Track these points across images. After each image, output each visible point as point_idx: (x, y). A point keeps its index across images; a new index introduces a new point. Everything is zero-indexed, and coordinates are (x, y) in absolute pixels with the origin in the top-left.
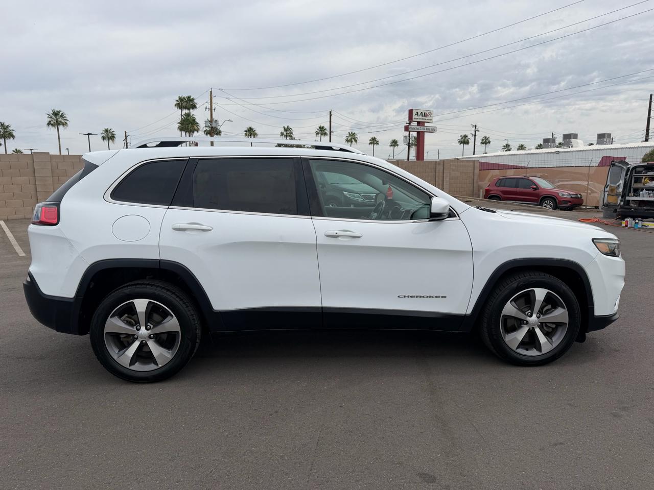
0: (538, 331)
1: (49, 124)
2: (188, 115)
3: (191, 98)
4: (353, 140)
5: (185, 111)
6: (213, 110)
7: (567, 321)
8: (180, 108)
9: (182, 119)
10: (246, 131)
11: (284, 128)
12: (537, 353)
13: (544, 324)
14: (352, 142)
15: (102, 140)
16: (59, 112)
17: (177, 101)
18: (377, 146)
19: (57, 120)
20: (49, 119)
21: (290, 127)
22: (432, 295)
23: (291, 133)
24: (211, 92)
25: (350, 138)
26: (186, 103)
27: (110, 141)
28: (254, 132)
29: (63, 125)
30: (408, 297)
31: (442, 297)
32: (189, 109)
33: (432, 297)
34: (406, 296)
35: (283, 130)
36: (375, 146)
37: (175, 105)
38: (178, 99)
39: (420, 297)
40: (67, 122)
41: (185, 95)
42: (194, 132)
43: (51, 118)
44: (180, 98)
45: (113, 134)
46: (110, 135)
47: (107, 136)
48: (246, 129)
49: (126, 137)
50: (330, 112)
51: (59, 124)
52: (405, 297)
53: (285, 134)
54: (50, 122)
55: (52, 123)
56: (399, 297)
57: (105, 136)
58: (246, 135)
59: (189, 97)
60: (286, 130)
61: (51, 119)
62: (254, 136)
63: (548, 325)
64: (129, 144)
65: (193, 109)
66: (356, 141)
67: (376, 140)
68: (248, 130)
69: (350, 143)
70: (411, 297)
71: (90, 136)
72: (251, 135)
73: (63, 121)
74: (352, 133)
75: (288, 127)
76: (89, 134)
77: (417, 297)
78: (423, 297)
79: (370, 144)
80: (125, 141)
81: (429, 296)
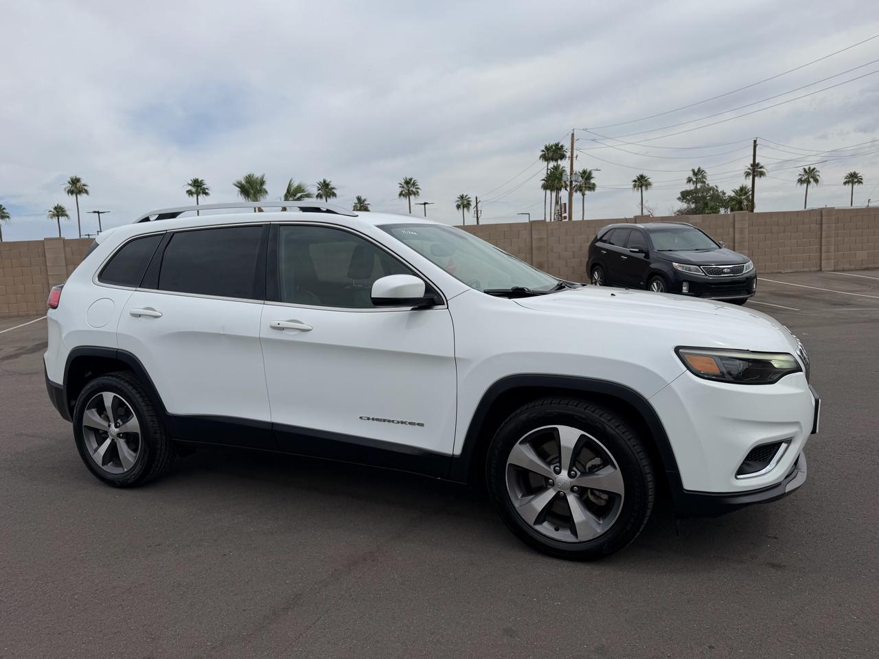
0: (572, 500)
1: (401, 194)
2: (556, 168)
3: (560, 145)
4: (811, 180)
5: (552, 164)
6: (574, 159)
7: (621, 491)
8: (545, 160)
9: (547, 174)
10: (635, 181)
11: (693, 171)
12: (571, 539)
13: (589, 491)
14: (808, 182)
15: (455, 208)
16: (411, 180)
17: (543, 151)
18: (860, 185)
19: (409, 189)
20: (401, 189)
21: (702, 168)
22: (404, 421)
23: (704, 177)
24: (573, 135)
25: (806, 177)
26: (553, 153)
27: (465, 209)
28: (646, 181)
29: (414, 194)
30: (373, 419)
31: (418, 424)
32: (556, 160)
33: (405, 423)
34: (371, 418)
35: (691, 174)
36: (856, 186)
37: (540, 157)
38: (543, 148)
39: (389, 421)
40: (419, 190)
41: (553, 143)
42: (561, 190)
43: (403, 187)
44: (546, 147)
45: (469, 201)
46: (465, 202)
47: (462, 203)
48: (635, 178)
49: (477, 203)
50: (755, 142)
51: (411, 194)
52: (368, 419)
53: (694, 180)
54: (402, 191)
55: (404, 193)
56: (361, 418)
57: (459, 203)
58: (635, 186)
59: (557, 145)
60: (695, 174)
61: (402, 189)
62: (646, 186)
63: (597, 493)
64: (479, 212)
65: (561, 159)
66: (816, 181)
67: (856, 177)
68: (638, 179)
69: (805, 185)
70: (377, 420)
71: (426, 205)
72: (641, 186)
73: (414, 190)
74: (809, 168)
75: (699, 169)
76: (425, 204)
77: (384, 421)
78: (393, 421)
79: (845, 183)
80: (475, 209)
81: (400, 420)
